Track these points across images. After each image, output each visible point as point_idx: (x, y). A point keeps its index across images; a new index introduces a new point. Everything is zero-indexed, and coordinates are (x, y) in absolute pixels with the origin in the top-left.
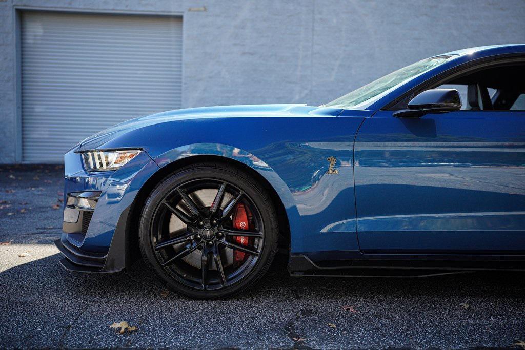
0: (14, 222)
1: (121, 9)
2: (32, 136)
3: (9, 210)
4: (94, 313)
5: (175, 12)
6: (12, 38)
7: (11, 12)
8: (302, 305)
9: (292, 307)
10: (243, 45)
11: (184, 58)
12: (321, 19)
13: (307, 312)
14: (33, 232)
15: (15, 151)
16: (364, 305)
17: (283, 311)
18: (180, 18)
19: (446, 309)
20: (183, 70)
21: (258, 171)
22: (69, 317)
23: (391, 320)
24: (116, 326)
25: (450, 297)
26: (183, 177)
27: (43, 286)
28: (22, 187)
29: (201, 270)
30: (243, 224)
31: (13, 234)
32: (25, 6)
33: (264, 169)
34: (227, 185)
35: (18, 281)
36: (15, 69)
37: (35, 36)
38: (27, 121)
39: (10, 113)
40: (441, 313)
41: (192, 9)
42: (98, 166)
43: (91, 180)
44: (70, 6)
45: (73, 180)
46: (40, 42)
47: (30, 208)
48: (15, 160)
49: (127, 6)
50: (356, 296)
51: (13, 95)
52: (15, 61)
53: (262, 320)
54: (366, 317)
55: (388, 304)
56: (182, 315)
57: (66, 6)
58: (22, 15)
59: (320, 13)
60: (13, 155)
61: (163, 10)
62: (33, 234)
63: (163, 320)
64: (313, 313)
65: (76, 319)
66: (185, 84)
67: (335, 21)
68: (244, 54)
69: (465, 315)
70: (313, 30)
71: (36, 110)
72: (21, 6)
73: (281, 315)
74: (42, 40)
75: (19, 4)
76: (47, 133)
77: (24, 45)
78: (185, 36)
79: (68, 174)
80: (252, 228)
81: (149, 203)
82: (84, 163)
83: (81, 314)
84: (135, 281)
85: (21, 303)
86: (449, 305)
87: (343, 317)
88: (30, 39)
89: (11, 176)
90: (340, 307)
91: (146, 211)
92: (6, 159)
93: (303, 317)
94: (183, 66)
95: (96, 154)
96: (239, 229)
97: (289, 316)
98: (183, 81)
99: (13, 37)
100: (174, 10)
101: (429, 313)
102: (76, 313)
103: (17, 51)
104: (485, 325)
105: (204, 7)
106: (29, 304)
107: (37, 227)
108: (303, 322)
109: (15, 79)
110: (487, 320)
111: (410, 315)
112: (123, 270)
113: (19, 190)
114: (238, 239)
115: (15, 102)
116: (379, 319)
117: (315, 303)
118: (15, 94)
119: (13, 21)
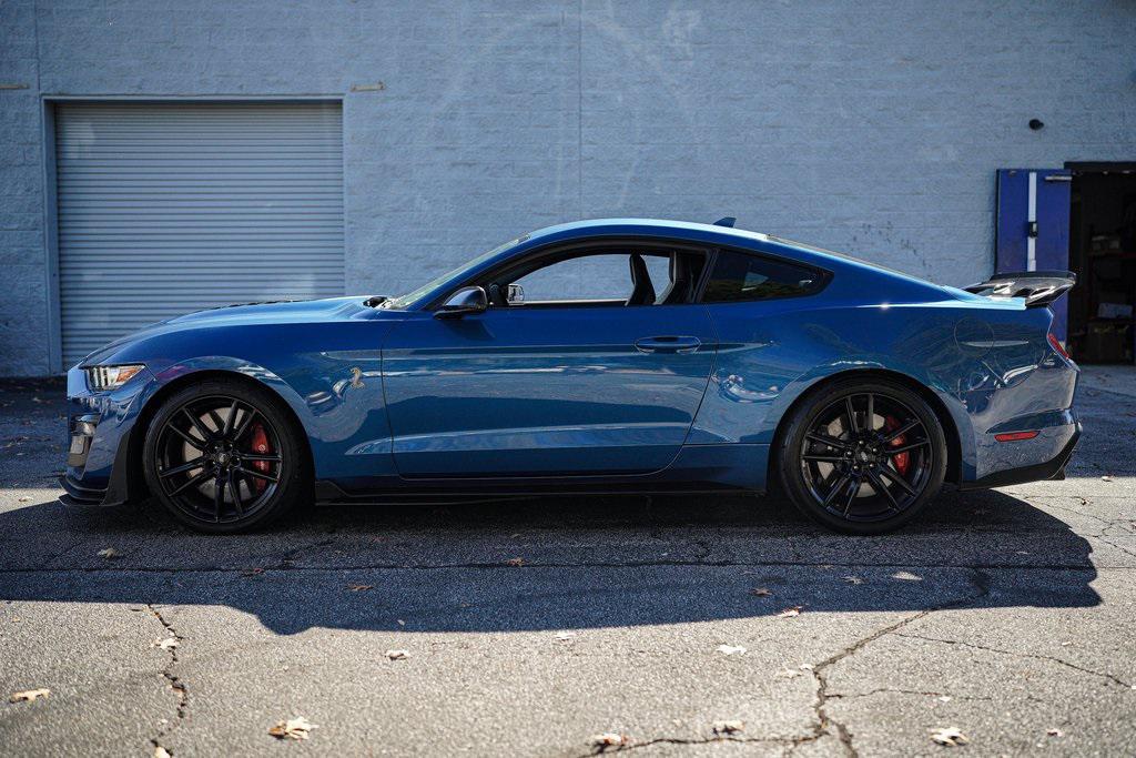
1: (230, 92)
2: (80, 326)
3: (20, 450)
5: (327, 95)
6: (39, 153)
7: (37, 107)
10: (453, 149)
11: (345, 176)
12: (594, 97)
15: (49, 355)
18: (337, 104)
20: (346, 196)
21: (269, 384)
23: (409, 548)
24: (103, 552)
26: (190, 395)
28: (48, 417)
29: (213, 501)
30: (263, 448)
32: (60, 94)
33: (272, 381)
34: (238, 403)
37: (80, 146)
38: (69, 306)
39: (40, 286)
41: (358, 88)
42: (103, 384)
43: (93, 401)
45: (76, 401)
48: (50, 369)
49: (241, 87)
51: (42, 253)
57: (133, 92)
58: (58, 111)
59: (593, 86)
60: (46, 360)
61: (305, 91)
64: (332, 543)
66: (350, 222)
67: (620, 99)
68: (455, 165)
71: (86, 278)
72: (55, 95)
73: (293, 545)
74: (93, 152)
75: (51, 92)
76: (108, 319)
77: (62, 163)
78: (346, 136)
79: (72, 393)
80: (271, 452)
81: (153, 425)
82: (89, 380)
83: (73, 547)
87: (359, 546)
88: (72, 152)
89: (36, 399)
91: (149, 435)
92: (34, 367)
95: (102, 370)
96: (259, 453)
97: (302, 546)
98: (346, 218)
99: (41, 149)
100: (326, 91)
105: (380, 83)
109: (47, 226)
112: (125, 503)
114: (257, 464)
115: (48, 265)
117: (345, 536)
118: (47, 251)
119: (41, 123)
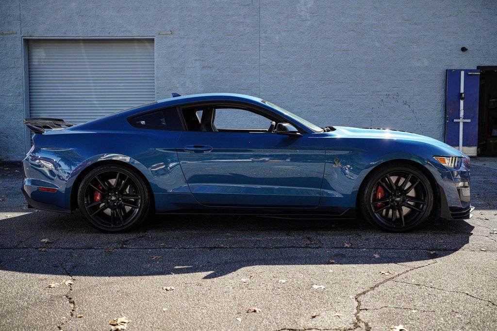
1: (105, 35)
5: (148, 36)
6: (21, 63)
7: (20, 42)
10: (203, 60)
11: (156, 72)
12: (266, 37)
15: (25, 151)
18: (152, 40)
24: (44, 240)
36: (24, 86)
37: (39, 59)
41: (161, 33)
44: (65, 35)
46: (43, 63)
49: (109, 33)
51: (23, 106)
58: (29, 43)
59: (265, 32)
60: (24, 154)
67: (277, 38)
68: (204, 67)
72: (28, 36)
74: (45, 62)
75: (26, 35)
77: (31, 67)
78: (156, 54)
88: (35, 62)
92: (19, 157)
98: (156, 91)
99: (22, 60)
105: (171, 31)
109: (24, 94)
115: (25, 112)
119: (22, 49)
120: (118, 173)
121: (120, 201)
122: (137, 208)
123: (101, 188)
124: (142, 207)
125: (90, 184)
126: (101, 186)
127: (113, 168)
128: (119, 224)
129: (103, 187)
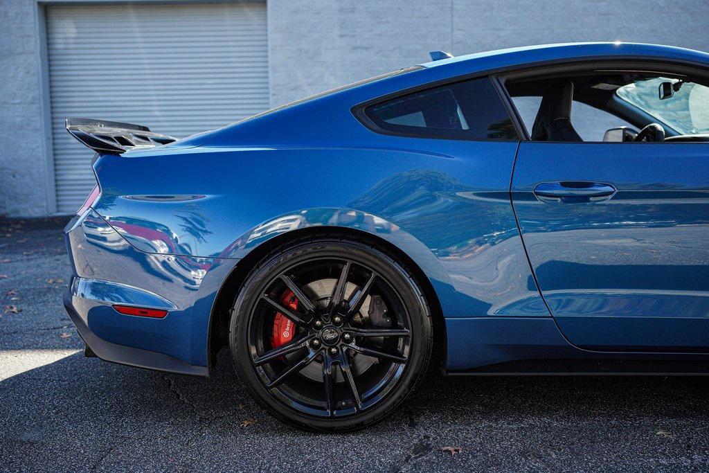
0: (33, 310)
4: (119, 457)
7: (32, 7)
8: (416, 436)
9: (402, 439)
11: (270, 59)
13: (423, 449)
14: (56, 326)
15: (46, 200)
16: (507, 434)
17: (388, 447)
18: (262, 3)
19: (627, 440)
20: (270, 75)
22: (85, 465)
23: (544, 461)
25: (635, 418)
27: (57, 413)
31: (28, 330)
35: (23, 406)
36: (41, 86)
37: (66, 38)
39: (38, 146)
40: (620, 446)
46: (72, 46)
47: (57, 287)
48: (48, 211)
50: (496, 420)
51: (39, 121)
52: (40, 74)
53: (355, 463)
54: (508, 457)
55: (542, 433)
56: (242, 458)
58: (48, 10)
60: (44, 204)
62: (54, 328)
63: (215, 466)
64: (431, 449)
65: (94, 467)
66: (274, 95)
68: (355, 48)
69: (656, 450)
70: (452, 9)
73: (385, 454)
74: (75, 43)
77: (52, 52)
78: (270, 26)
83: (102, 458)
84: (184, 401)
85: (22, 443)
86: (633, 433)
87: (474, 457)
90: (470, 439)
93: (416, 458)
94: (270, 70)
97: (396, 455)
101: (602, 448)
102: (95, 456)
103: (42, 61)
104: (685, 466)
106: (32, 444)
107: (62, 317)
108: (415, 465)
109: (42, 100)
110: (688, 457)
111: (572, 451)
113: (46, 258)
115: (43, 131)
116: (526, 458)
117: (436, 433)
118: (43, 120)
119: (35, 20)
120: (345, 263)
121: (349, 341)
122: (400, 362)
123: (294, 306)
124: (416, 360)
125: (264, 296)
126: (294, 299)
127: (332, 249)
128: (348, 407)
129: (300, 306)
